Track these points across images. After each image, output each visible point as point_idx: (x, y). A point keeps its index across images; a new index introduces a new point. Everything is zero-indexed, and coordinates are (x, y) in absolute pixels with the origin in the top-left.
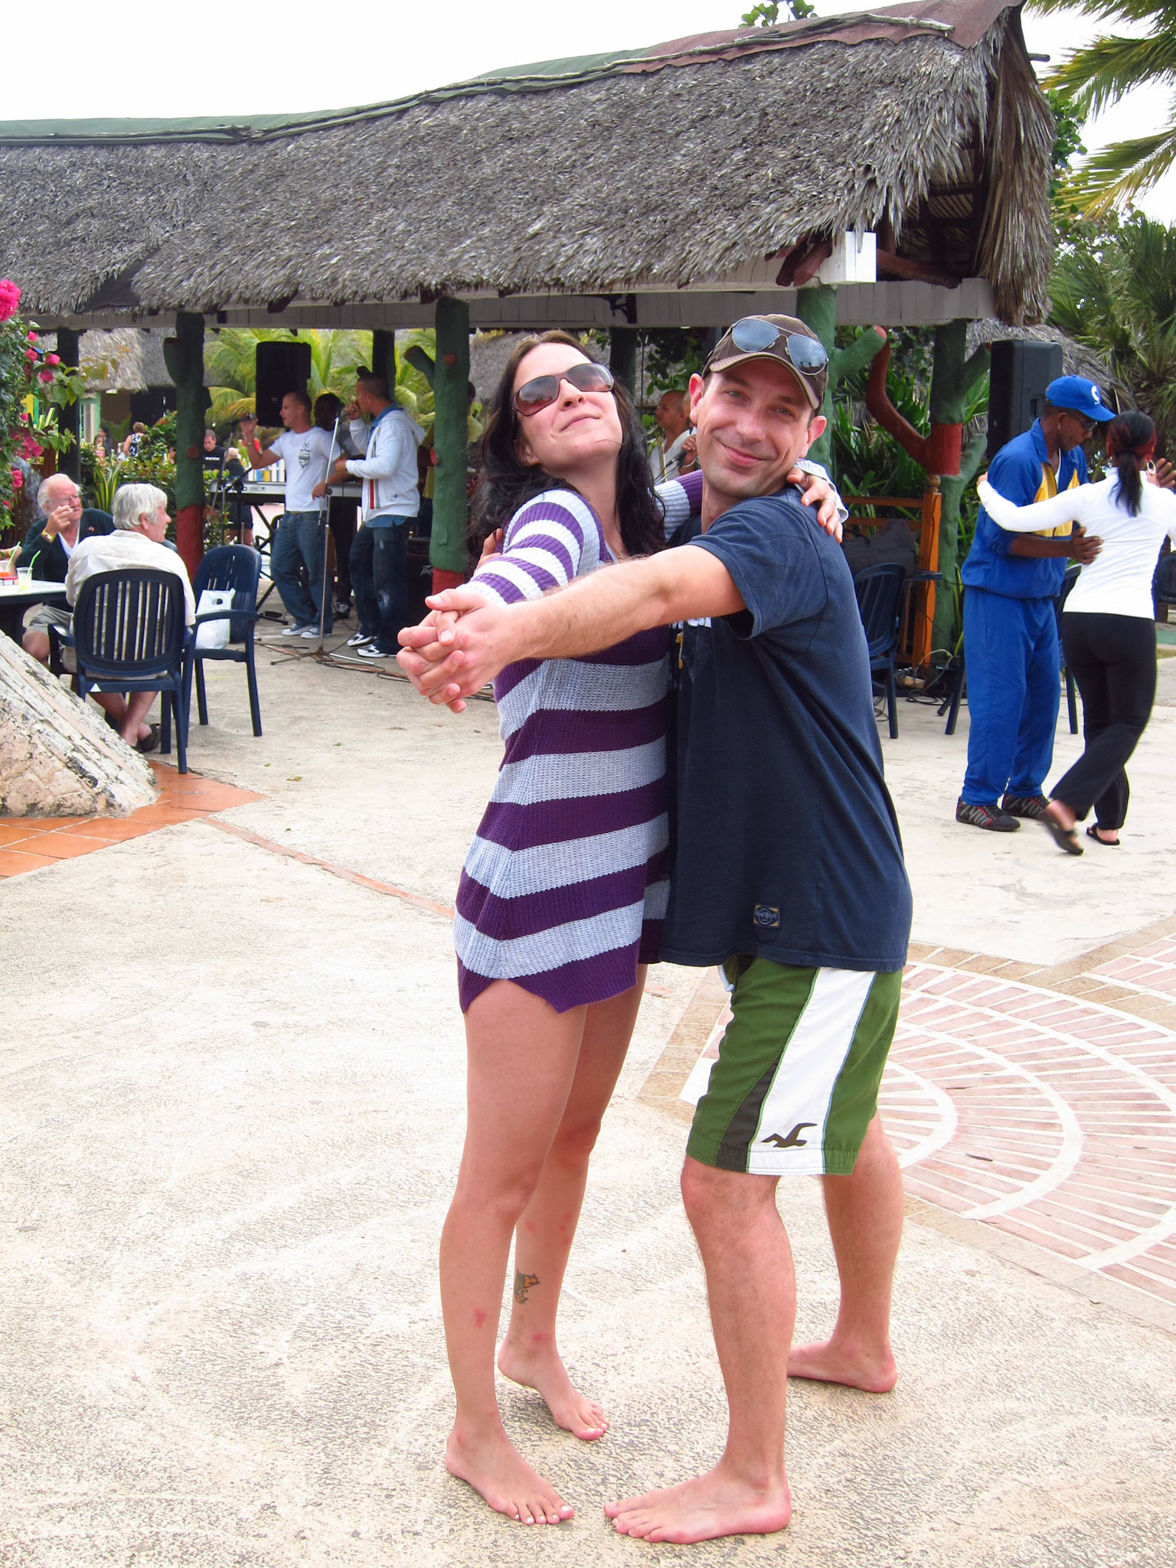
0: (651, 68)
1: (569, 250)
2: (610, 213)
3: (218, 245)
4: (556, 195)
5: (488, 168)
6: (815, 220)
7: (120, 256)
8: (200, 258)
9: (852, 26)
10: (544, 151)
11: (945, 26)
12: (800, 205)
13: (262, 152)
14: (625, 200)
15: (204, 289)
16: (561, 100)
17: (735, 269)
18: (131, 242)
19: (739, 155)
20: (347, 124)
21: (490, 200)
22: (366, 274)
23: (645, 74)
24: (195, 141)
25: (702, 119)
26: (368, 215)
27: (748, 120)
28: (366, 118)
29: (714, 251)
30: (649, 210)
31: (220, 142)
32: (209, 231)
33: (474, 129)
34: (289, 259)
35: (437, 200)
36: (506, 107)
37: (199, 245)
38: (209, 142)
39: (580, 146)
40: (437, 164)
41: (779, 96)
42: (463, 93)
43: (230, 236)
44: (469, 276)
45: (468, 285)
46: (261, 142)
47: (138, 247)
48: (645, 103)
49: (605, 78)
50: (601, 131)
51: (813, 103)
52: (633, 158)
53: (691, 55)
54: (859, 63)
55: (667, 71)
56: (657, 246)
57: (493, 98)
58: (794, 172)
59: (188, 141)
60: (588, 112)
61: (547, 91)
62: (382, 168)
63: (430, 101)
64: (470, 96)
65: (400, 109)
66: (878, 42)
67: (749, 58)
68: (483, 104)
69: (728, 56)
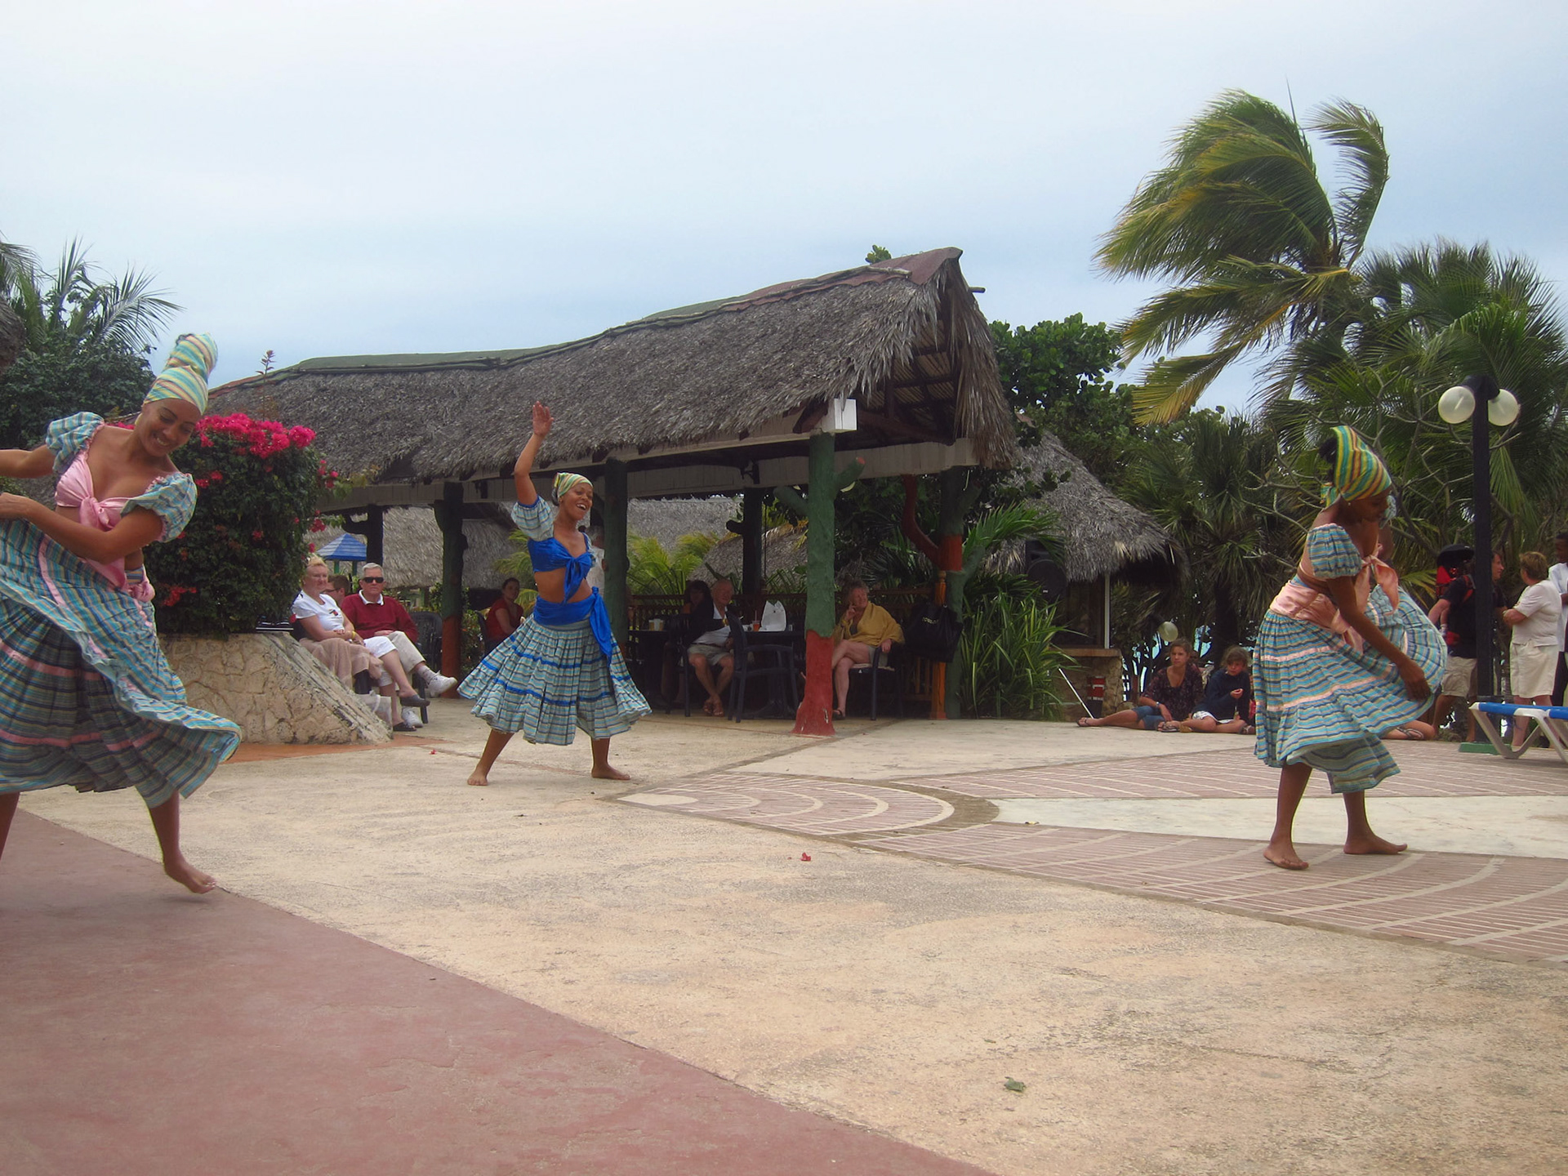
0: (743, 307)
1: (673, 419)
2: (701, 394)
3: (468, 434)
4: (673, 386)
5: (639, 372)
6: (812, 392)
7: (405, 444)
8: (456, 442)
9: (858, 275)
10: (671, 362)
11: (906, 272)
12: (805, 382)
13: (505, 374)
14: (710, 387)
15: (457, 461)
16: (688, 330)
17: (765, 422)
18: (413, 435)
19: (779, 356)
20: (560, 353)
21: (635, 393)
22: (556, 444)
23: (739, 311)
24: (461, 368)
25: (763, 336)
26: (563, 408)
27: (787, 336)
28: (572, 348)
29: (753, 413)
30: (723, 392)
31: (478, 369)
32: (464, 426)
33: (634, 351)
34: (511, 439)
35: (605, 395)
36: (655, 336)
37: (457, 435)
38: (470, 369)
39: (692, 357)
40: (609, 373)
41: (806, 319)
42: (632, 328)
43: (477, 427)
44: (616, 440)
45: (616, 446)
46: (506, 368)
47: (417, 439)
48: (734, 328)
49: (715, 315)
50: (706, 346)
51: (826, 322)
52: (720, 363)
53: (767, 297)
54: (857, 296)
55: (751, 309)
56: (721, 413)
57: (648, 331)
58: (807, 363)
59: (456, 368)
60: (701, 336)
61: (680, 326)
62: (574, 379)
63: (611, 335)
64: (634, 331)
65: (593, 341)
66: (869, 283)
67: (797, 298)
68: (642, 335)
69: (786, 297)
